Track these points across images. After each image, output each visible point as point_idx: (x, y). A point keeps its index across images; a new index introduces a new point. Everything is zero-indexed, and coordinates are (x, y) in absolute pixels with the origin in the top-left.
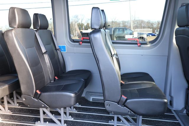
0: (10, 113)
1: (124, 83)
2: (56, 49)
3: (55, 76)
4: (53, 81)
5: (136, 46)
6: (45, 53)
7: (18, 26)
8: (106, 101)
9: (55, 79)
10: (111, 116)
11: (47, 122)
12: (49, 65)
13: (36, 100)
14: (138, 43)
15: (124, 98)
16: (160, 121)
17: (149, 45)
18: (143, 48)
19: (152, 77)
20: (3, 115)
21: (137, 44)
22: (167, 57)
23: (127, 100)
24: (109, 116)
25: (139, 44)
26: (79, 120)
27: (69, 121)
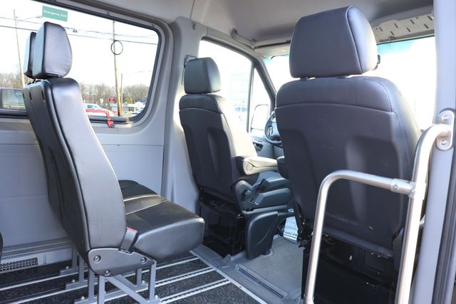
5: (106, 125)
8: (91, 249)
10: (71, 292)
14: (109, 119)
15: (131, 233)
16: (171, 267)
17: (129, 125)
18: (118, 131)
19: (145, 185)
21: (107, 121)
22: (162, 148)
23: (137, 236)
24: (66, 293)
25: (110, 123)
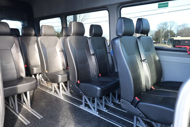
0: (70, 96)
1: (154, 88)
2: (107, 53)
3: (99, 74)
4: (97, 77)
6: (93, 55)
7: (73, 34)
9: (98, 76)
11: (87, 107)
12: (95, 64)
13: (77, 87)
14: (187, 50)
20: (66, 95)
23: (139, 102)
26: (111, 113)
27: (103, 111)
